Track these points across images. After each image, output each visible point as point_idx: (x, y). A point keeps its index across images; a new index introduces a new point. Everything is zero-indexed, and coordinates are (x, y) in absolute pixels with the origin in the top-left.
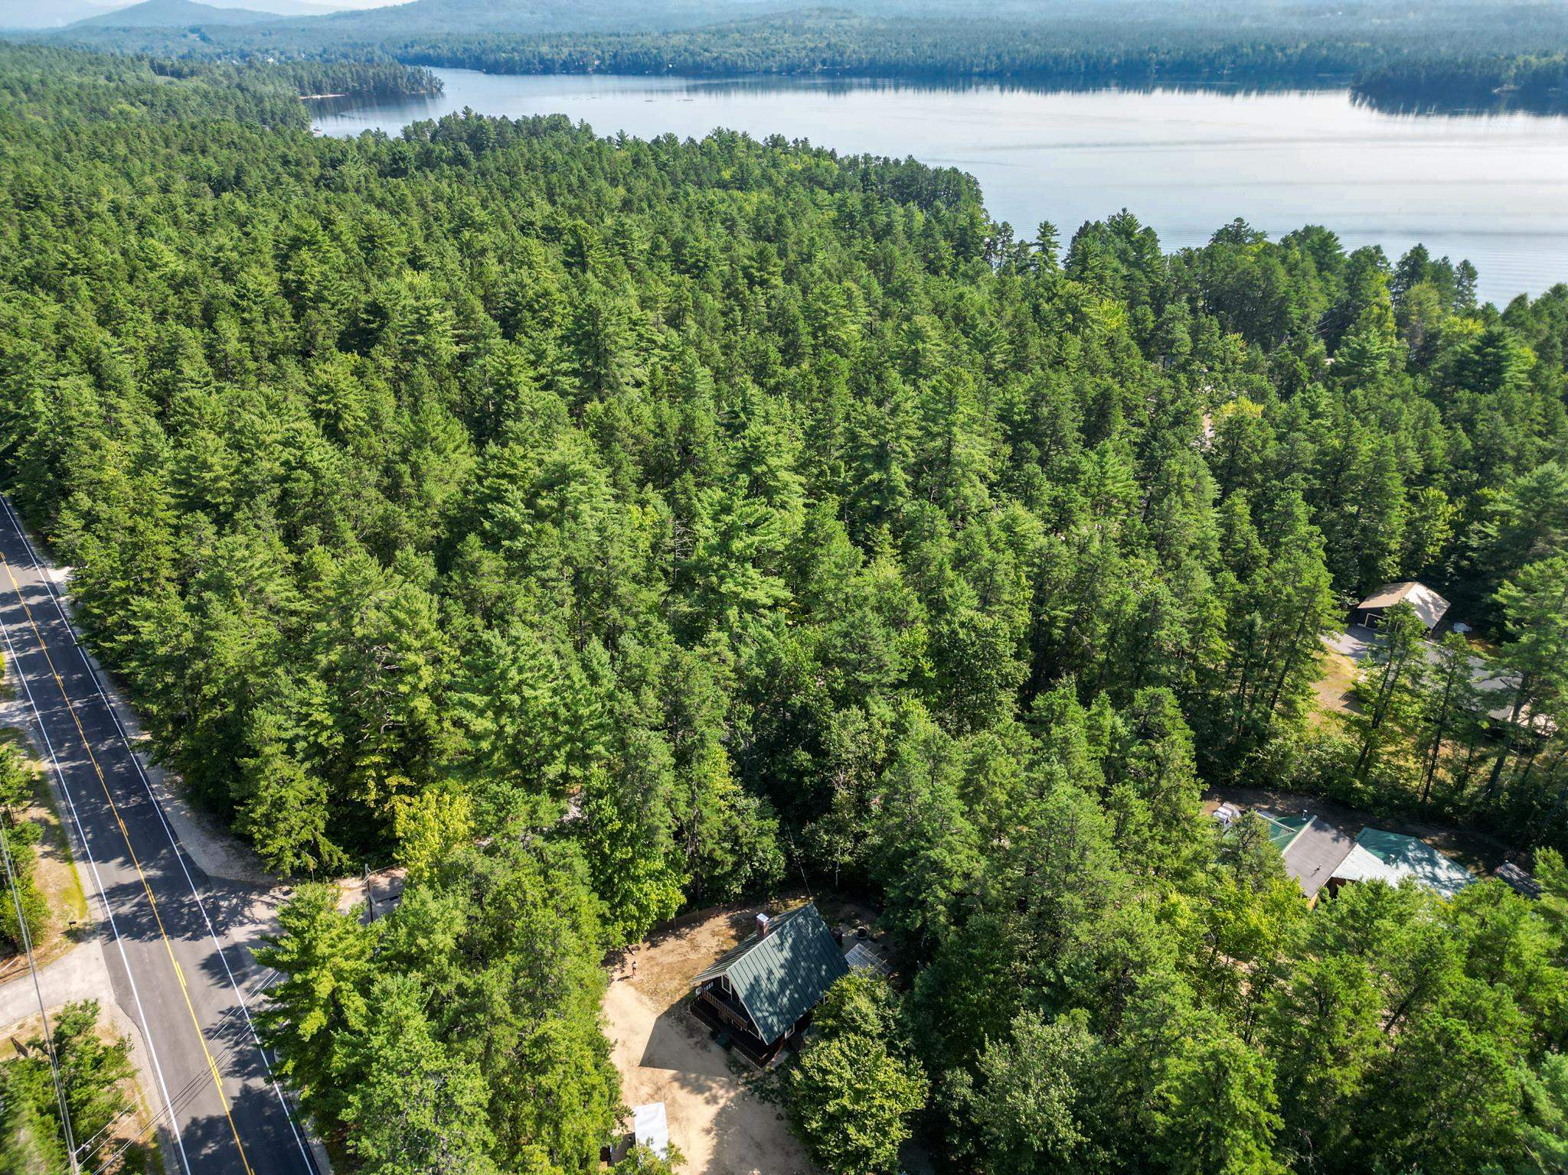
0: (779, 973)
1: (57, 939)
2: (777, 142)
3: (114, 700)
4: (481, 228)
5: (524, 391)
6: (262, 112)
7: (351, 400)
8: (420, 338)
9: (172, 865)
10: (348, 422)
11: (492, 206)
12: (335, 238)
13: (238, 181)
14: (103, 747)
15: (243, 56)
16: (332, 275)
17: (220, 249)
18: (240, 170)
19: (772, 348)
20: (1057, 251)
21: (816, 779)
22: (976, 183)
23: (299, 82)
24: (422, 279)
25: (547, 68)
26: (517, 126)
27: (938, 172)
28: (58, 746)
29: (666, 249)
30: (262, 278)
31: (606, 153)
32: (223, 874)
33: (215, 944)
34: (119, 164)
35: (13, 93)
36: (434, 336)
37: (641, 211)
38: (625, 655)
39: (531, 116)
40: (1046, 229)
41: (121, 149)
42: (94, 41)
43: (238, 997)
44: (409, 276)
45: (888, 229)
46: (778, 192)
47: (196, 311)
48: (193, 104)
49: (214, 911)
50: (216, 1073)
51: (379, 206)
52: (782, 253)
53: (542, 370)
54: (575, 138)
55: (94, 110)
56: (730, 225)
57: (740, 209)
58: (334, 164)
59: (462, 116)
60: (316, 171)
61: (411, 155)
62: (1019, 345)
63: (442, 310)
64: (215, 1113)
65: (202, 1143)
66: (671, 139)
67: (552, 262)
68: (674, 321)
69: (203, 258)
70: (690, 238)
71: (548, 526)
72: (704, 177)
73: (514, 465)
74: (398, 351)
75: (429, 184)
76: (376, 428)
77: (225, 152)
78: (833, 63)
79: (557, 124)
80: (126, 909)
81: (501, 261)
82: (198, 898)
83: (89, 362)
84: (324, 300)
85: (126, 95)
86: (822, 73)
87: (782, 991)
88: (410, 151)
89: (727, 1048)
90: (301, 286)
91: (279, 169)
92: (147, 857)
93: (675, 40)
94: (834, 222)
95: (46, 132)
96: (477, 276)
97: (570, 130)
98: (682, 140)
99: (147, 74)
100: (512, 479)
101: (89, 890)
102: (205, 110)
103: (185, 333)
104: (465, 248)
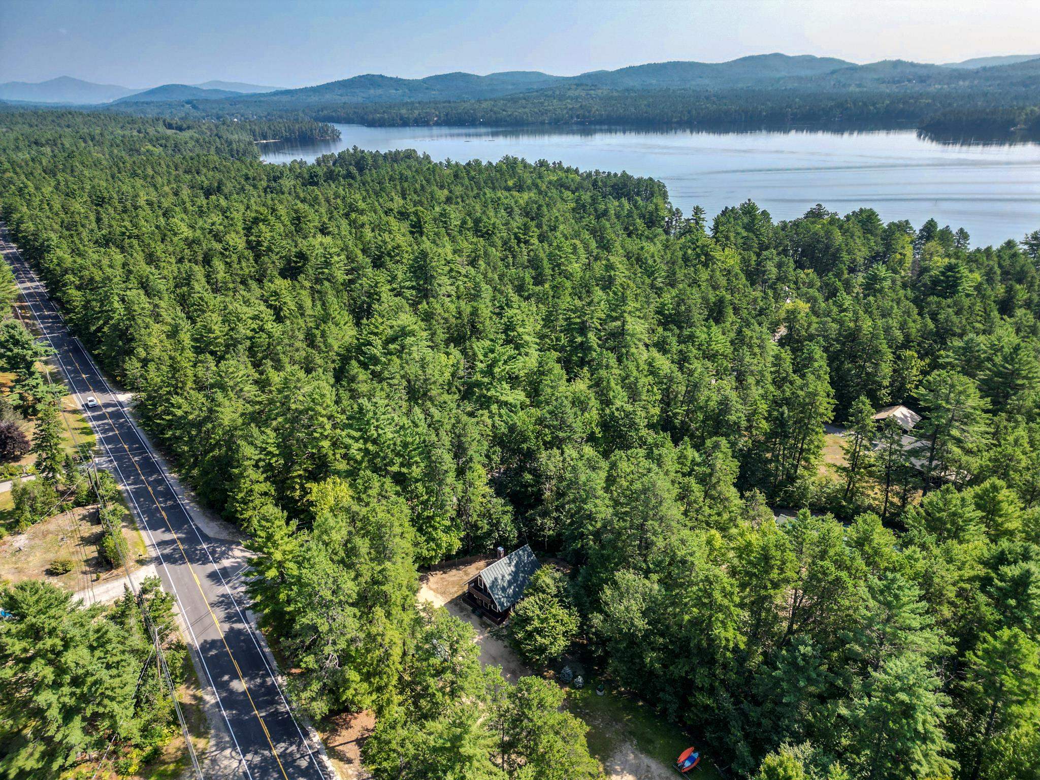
0: (508, 578)
1: (132, 563)
2: (542, 164)
3: (156, 457)
4: (362, 212)
5: (384, 296)
6: (231, 150)
7: (288, 300)
8: (326, 271)
9: (190, 532)
10: (285, 312)
11: (369, 201)
12: (278, 218)
13: (219, 189)
14: (151, 479)
15: (218, 118)
16: (277, 237)
17: (213, 224)
18: (220, 183)
19: (527, 275)
20: (705, 223)
21: (535, 489)
22: (664, 186)
23: (253, 133)
24: (328, 240)
25: (404, 123)
26: (385, 157)
27: (640, 180)
28: (127, 478)
29: (470, 224)
30: (237, 240)
31: (438, 170)
32: (217, 536)
33: (216, 567)
34: (149, 180)
35: (85, 142)
36: (334, 269)
37: (457, 203)
38: (432, 417)
39: (393, 150)
40: (697, 210)
41: (150, 172)
42: (130, 110)
43: (227, 589)
44: (320, 238)
45: (605, 213)
46: (540, 192)
47: (200, 258)
48: (190, 145)
49: (213, 553)
50: (217, 622)
51: (302, 202)
52: (539, 226)
53: (394, 286)
54: (420, 163)
55: (131, 150)
56: (510, 211)
57: (516, 202)
58: (275, 179)
59: (352, 151)
60: (264, 184)
61: (321, 173)
62: (671, 274)
63: (339, 255)
64: (216, 638)
65: (210, 649)
66: (478, 162)
67: (403, 230)
68: (473, 263)
69: (202, 229)
70: (485, 219)
71: (394, 358)
72: (497, 185)
73: (377, 327)
74: (313, 277)
75: (331, 189)
76: (302, 315)
77: (211, 173)
78: (584, 117)
79: (410, 155)
80: (168, 551)
81: (373, 231)
82: (205, 546)
83: (141, 283)
84: (272, 251)
85: (150, 141)
86: (577, 123)
87: (509, 586)
88: (320, 171)
89: (480, 617)
90: (259, 243)
91: (243, 182)
92: (178, 529)
93: (485, 105)
94: (574, 209)
95: (104, 162)
96: (359, 238)
97: (417, 159)
98: (484, 163)
99: (161, 129)
100: (376, 334)
101: (148, 542)
102: (198, 150)
103: (196, 268)
104: (352, 223)
